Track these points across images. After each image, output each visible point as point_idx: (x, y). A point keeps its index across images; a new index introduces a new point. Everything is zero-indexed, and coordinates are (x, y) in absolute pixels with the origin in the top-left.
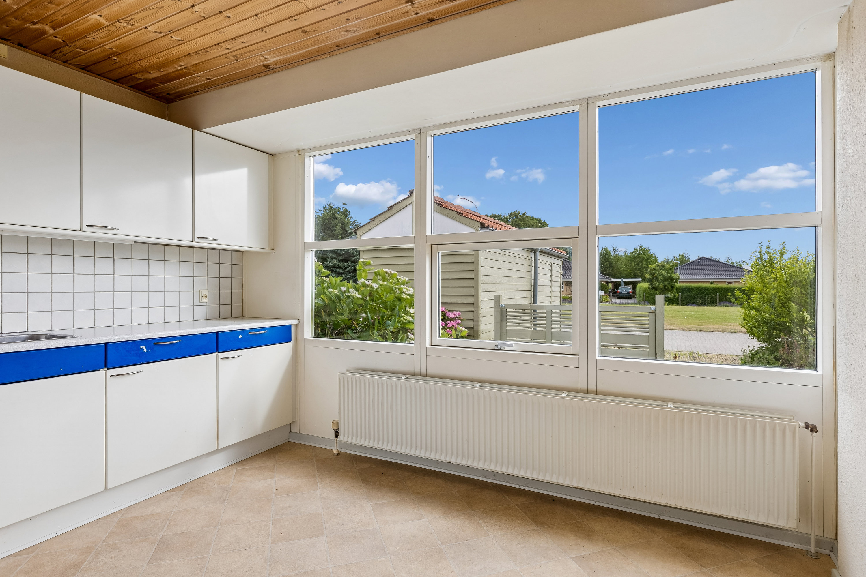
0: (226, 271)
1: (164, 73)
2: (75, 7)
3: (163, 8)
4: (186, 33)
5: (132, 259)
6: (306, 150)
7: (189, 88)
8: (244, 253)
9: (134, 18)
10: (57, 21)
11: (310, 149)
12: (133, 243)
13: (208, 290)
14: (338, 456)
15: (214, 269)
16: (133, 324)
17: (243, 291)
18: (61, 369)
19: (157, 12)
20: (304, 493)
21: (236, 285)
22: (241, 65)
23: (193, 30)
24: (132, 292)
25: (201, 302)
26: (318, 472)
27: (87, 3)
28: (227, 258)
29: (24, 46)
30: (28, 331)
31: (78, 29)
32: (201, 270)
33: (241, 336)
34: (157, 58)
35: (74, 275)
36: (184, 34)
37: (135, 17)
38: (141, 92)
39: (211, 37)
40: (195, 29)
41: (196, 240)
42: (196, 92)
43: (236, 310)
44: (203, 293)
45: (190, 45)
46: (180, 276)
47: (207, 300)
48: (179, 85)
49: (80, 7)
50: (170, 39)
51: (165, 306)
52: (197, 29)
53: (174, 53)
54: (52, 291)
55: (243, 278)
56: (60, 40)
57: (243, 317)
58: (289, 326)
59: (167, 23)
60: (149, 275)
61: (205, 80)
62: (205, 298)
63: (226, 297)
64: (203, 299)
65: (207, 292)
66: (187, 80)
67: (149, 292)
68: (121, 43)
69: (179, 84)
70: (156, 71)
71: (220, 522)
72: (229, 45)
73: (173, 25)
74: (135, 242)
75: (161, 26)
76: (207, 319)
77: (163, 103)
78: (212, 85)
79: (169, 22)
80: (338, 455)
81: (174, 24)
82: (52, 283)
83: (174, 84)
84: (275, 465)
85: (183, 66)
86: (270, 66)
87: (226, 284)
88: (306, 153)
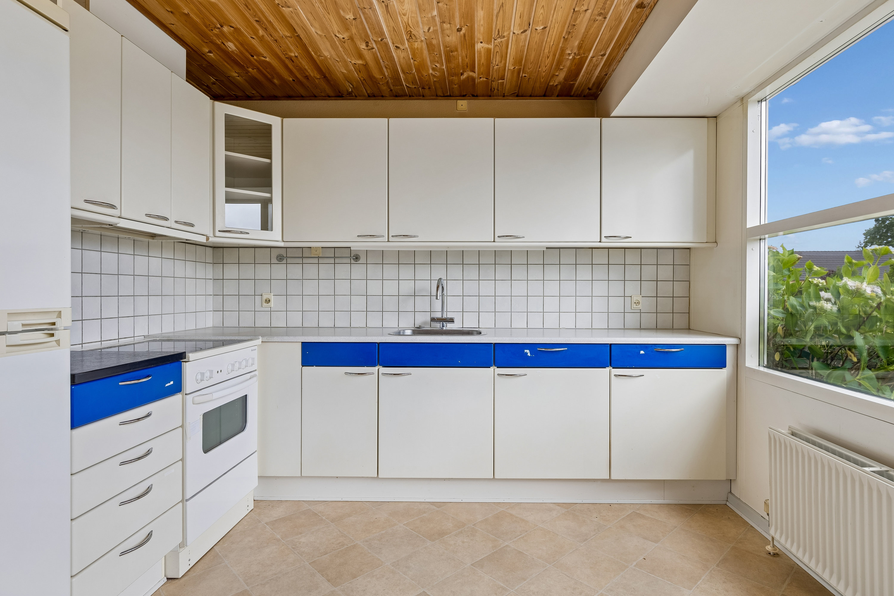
0: (665, 273)
1: (565, 70)
2: (464, 45)
3: (504, 5)
4: (541, 17)
5: (560, 264)
6: (749, 94)
7: (598, 74)
8: (691, 251)
9: (498, 30)
10: (468, 64)
11: (754, 90)
12: (545, 249)
13: (641, 296)
14: (772, 558)
15: (649, 272)
16: (560, 328)
17: (689, 297)
18: (459, 362)
19: (504, 12)
20: (669, 583)
21: (679, 289)
22: (615, 20)
23: (542, 11)
24: (560, 296)
25: (632, 308)
26: (718, 566)
27: (465, 37)
28: (668, 258)
29: (475, 95)
30: (479, 327)
31: (483, 63)
32: (633, 272)
33: (642, 352)
34: (548, 58)
35: (511, 281)
36: (540, 20)
37: (498, 28)
38: (568, 98)
39: (561, 7)
40: (543, 8)
41: (603, 239)
42: (606, 75)
43: (680, 321)
44: (635, 299)
45: (555, 28)
46: (608, 280)
47: (640, 306)
48: (588, 76)
49: (466, 44)
50: (537, 33)
51: (592, 311)
52: (543, 6)
53: (552, 44)
54: (495, 295)
55: (689, 281)
56: (485, 79)
57: (690, 329)
58: (723, 347)
59: (520, 18)
60: (576, 280)
61: (602, 59)
62: (637, 304)
63: (666, 304)
64: (635, 306)
65: (640, 298)
66: (588, 66)
67: (576, 297)
68: (513, 58)
69: (587, 74)
70: (559, 71)
71: (557, 561)
72: (583, 5)
73: (525, 16)
74: (547, 248)
75: (519, 24)
76: (641, 329)
77: (591, 101)
78: (612, 60)
79: (520, 16)
80: (774, 557)
81: (525, 14)
82: (495, 288)
83: (583, 76)
84: (676, 527)
85: (571, 53)
86: (642, 3)
87: (665, 288)
88: (748, 99)
